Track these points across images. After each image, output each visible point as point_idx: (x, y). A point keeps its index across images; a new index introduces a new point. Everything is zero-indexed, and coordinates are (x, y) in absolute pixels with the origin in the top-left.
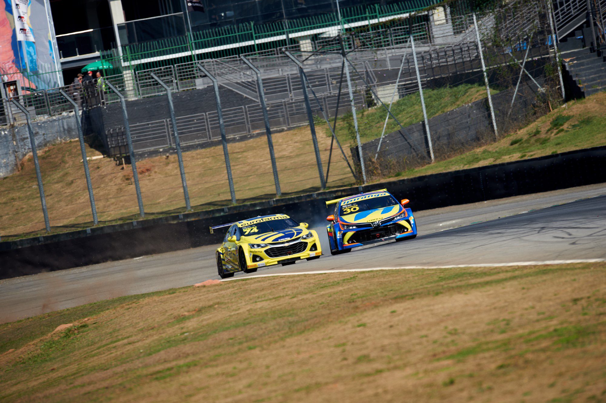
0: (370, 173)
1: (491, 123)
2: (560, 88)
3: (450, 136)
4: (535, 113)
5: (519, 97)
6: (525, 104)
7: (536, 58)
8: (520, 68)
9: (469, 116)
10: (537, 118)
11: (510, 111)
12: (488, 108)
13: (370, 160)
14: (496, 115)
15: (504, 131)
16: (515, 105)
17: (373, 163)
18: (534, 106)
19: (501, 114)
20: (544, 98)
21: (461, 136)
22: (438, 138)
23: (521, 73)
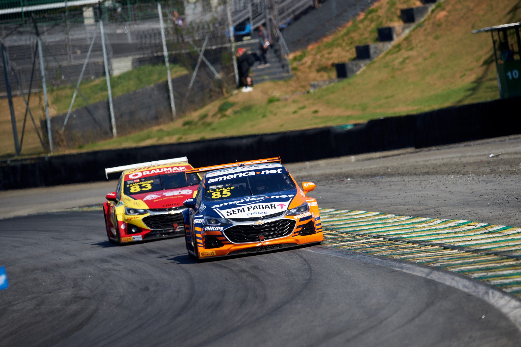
0: (56, 144)
1: (170, 105)
2: (234, 76)
3: (132, 114)
4: (211, 97)
5: (196, 82)
6: (202, 88)
7: (214, 47)
8: (198, 56)
9: (150, 97)
10: (212, 101)
11: (188, 94)
12: (168, 90)
13: (57, 132)
14: (175, 97)
15: (181, 111)
16: (192, 88)
17: (60, 135)
18: (211, 90)
19: (179, 96)
20: (220, 84)
21: (142, 114)
22: (121, 116)
23: (199, 60)
